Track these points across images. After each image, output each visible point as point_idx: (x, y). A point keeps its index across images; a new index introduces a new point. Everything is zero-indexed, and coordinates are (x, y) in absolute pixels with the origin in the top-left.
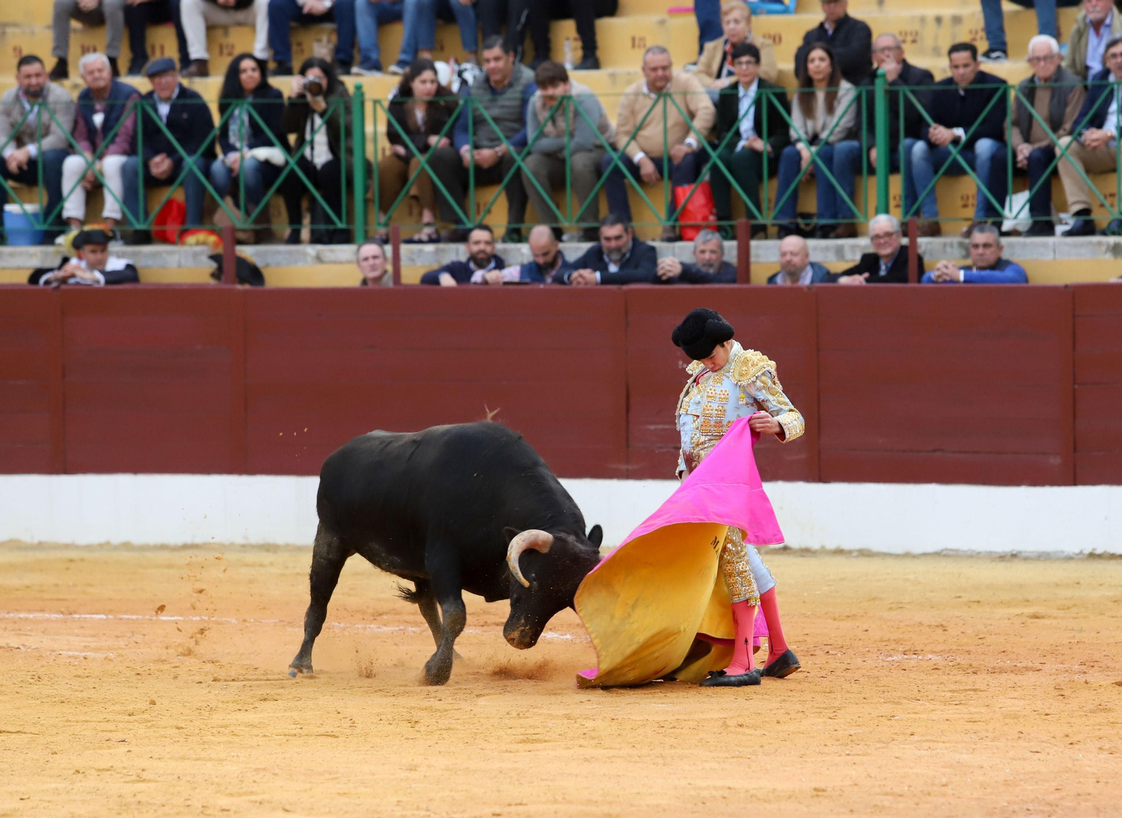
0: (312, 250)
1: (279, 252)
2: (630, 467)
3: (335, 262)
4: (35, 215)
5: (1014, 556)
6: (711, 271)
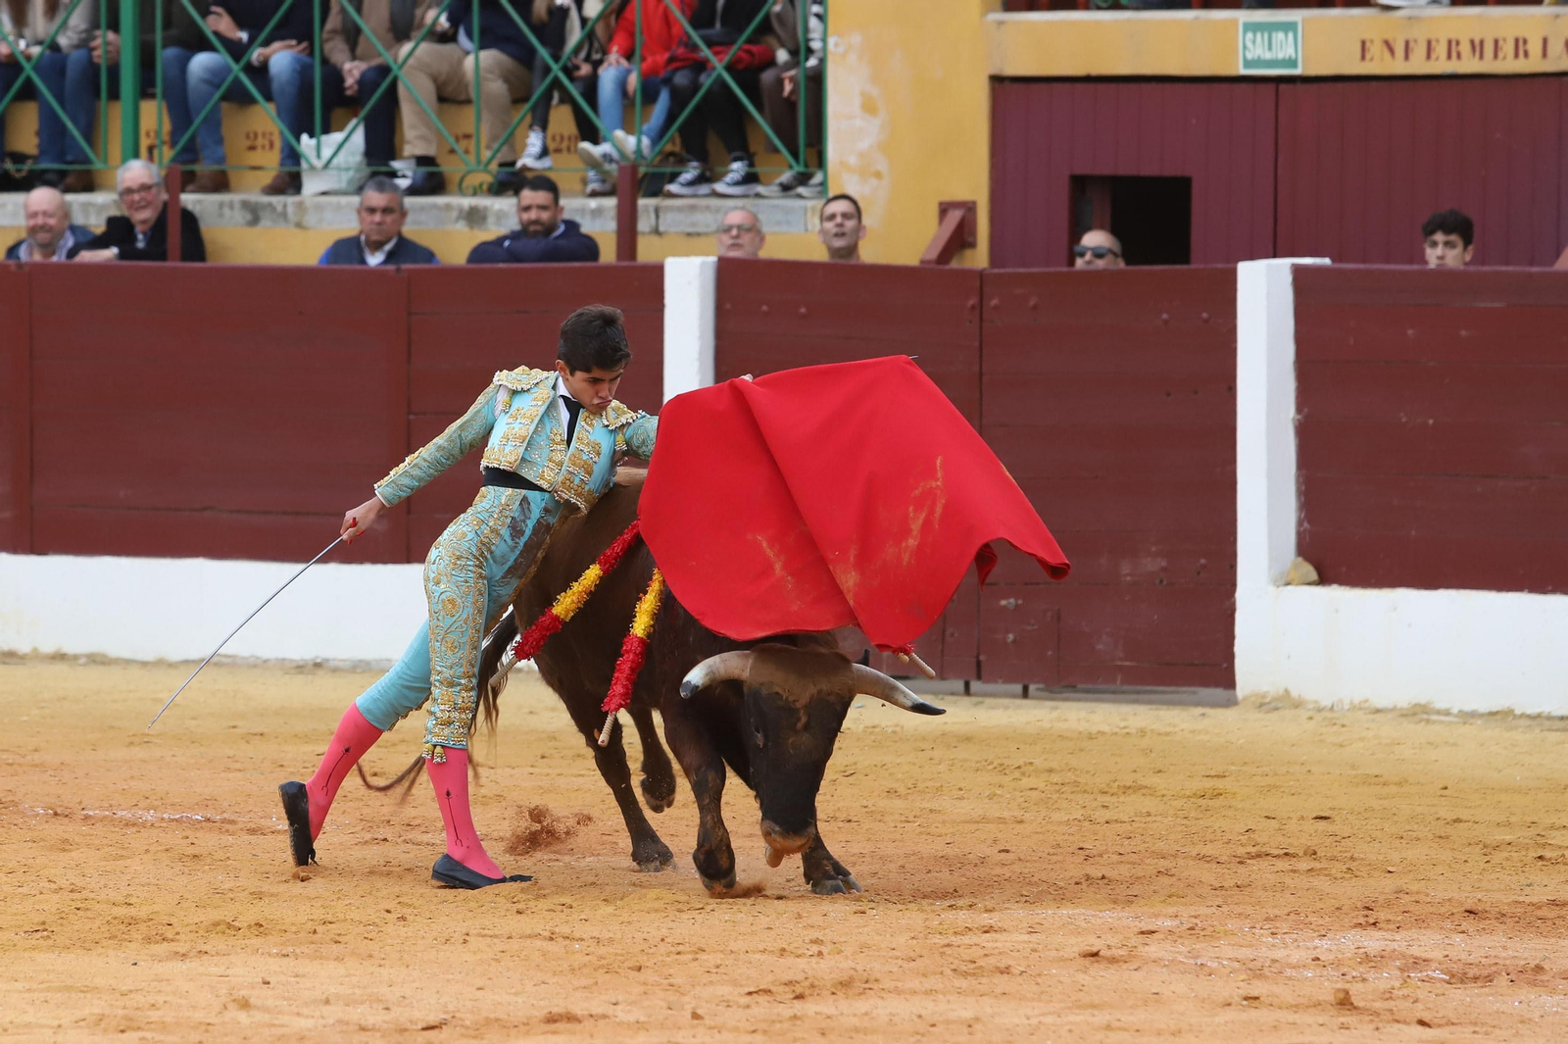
5: (318, 665)
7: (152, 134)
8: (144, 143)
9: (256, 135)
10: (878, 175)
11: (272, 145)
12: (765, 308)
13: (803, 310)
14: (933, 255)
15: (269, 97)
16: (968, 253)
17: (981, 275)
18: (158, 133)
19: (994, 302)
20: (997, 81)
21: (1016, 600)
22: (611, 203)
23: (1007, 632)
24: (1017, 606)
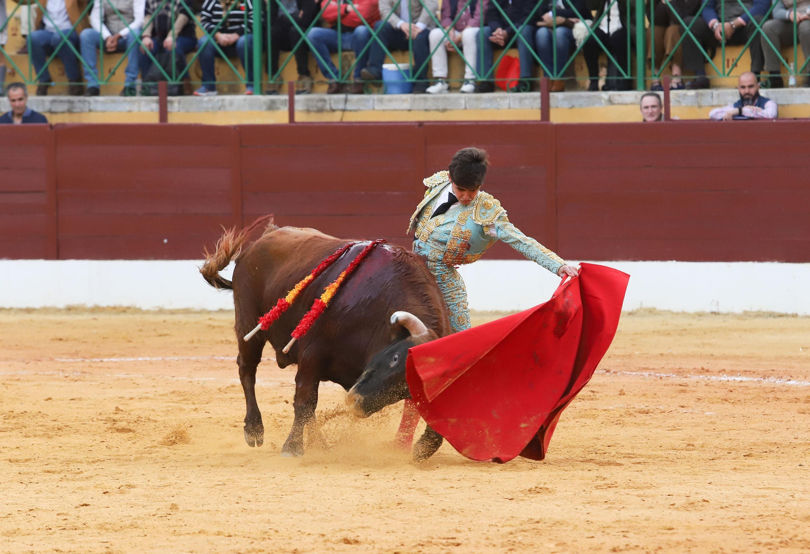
0: (605, 95)
1: (581, 97)
3: (622, 104)
4: (407, 71)
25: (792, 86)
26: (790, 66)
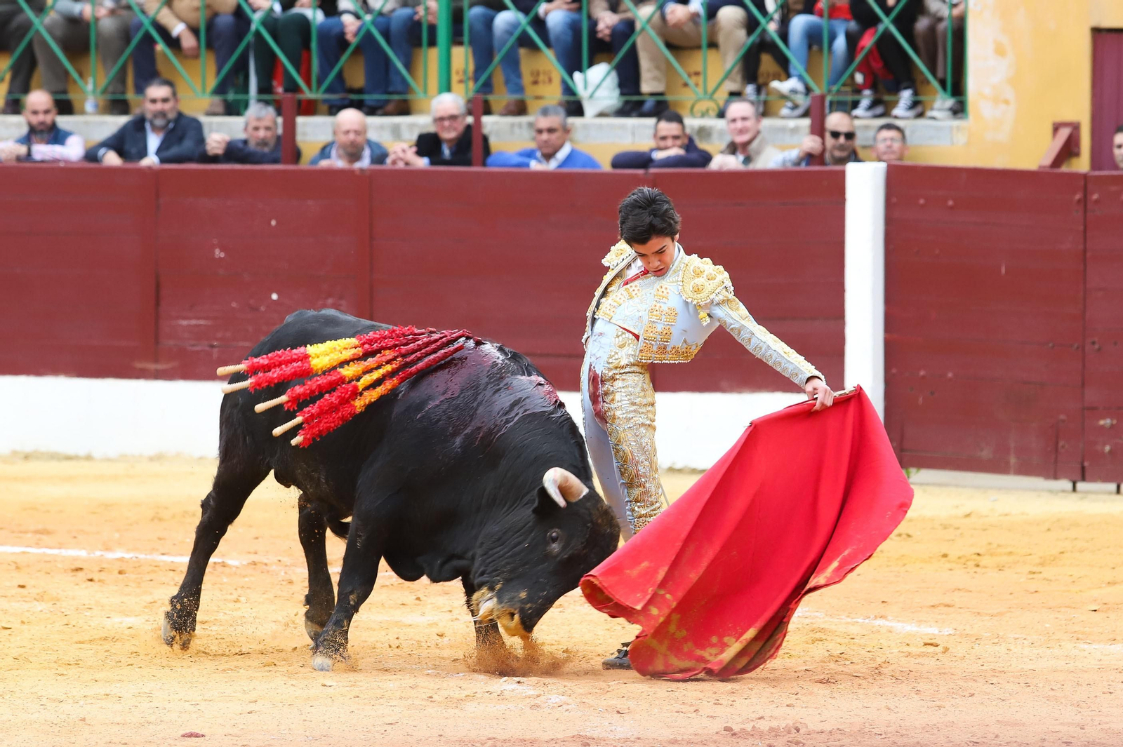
2: (160, 367)
6: (266, 150)
7: (461, 73)
8: (455, 78)
9: (538, 74)
10: (1007, 102)
11: (550, 80)
12: (922, 201)
13: (950, 203)
14: (1047, 160)
15: (548, 44)
16: (1075, 161)
17: (1085, 177)
18: (465, 72)
19: (1095, 197)
20: (1097, 32)
21: (1112, 420)
22: (806, 122)
23: (1104, 444)
24: (1112, 426)
25: (90, 114)
26: (86, 83)
